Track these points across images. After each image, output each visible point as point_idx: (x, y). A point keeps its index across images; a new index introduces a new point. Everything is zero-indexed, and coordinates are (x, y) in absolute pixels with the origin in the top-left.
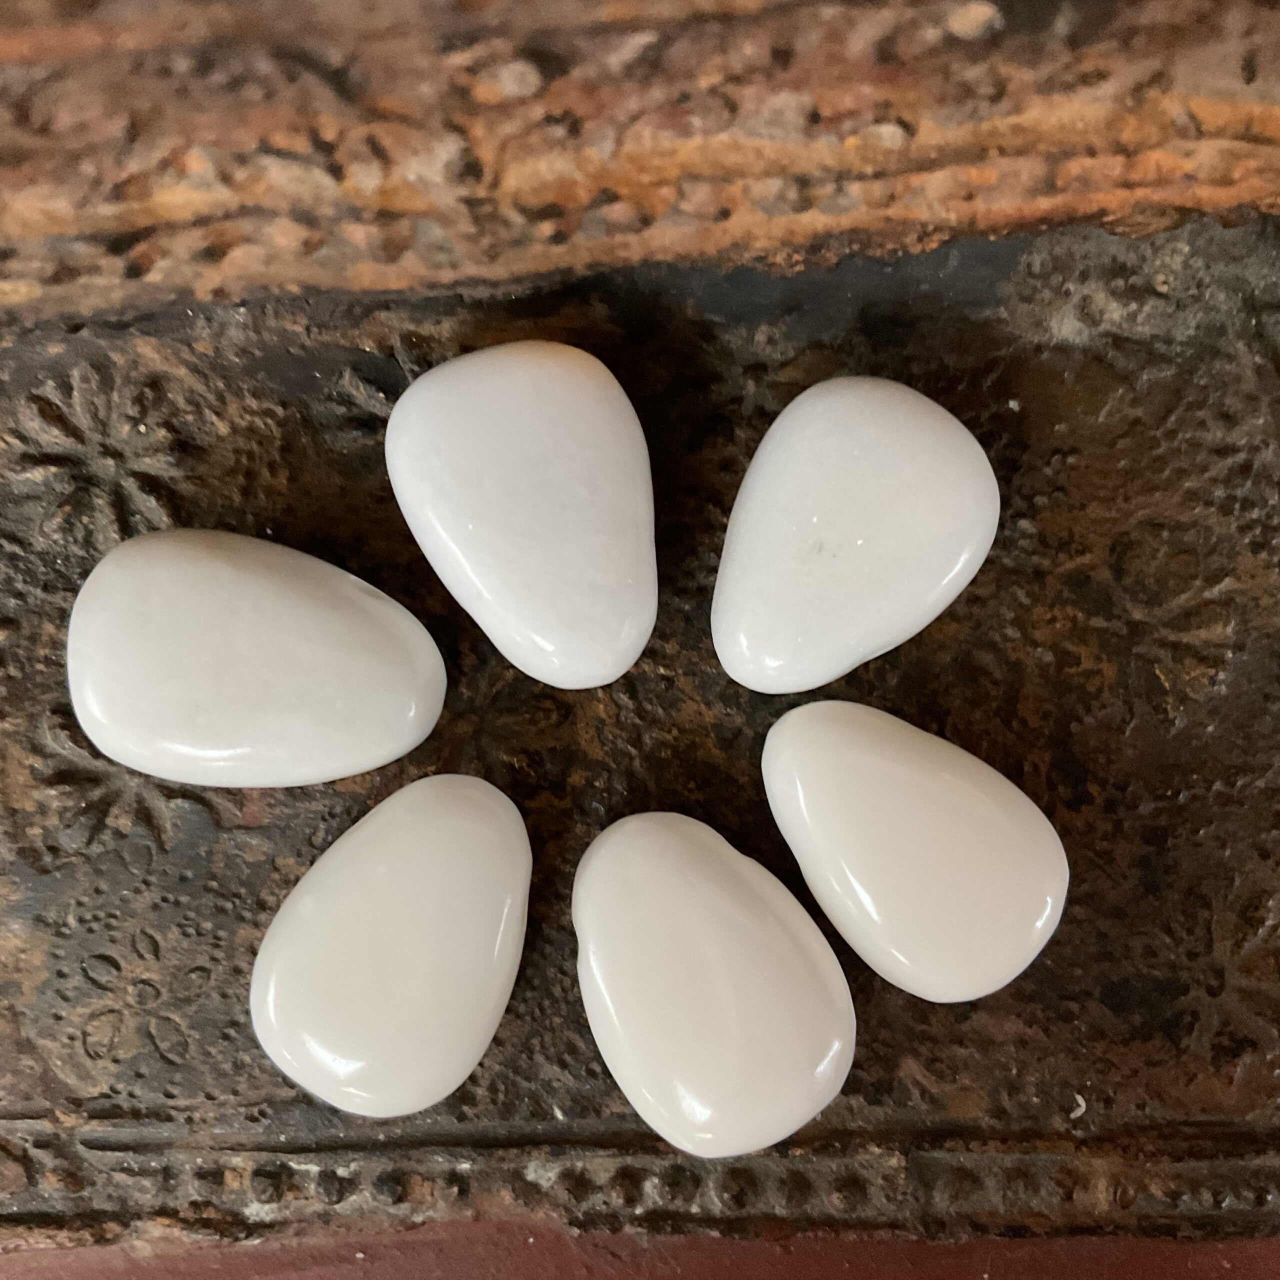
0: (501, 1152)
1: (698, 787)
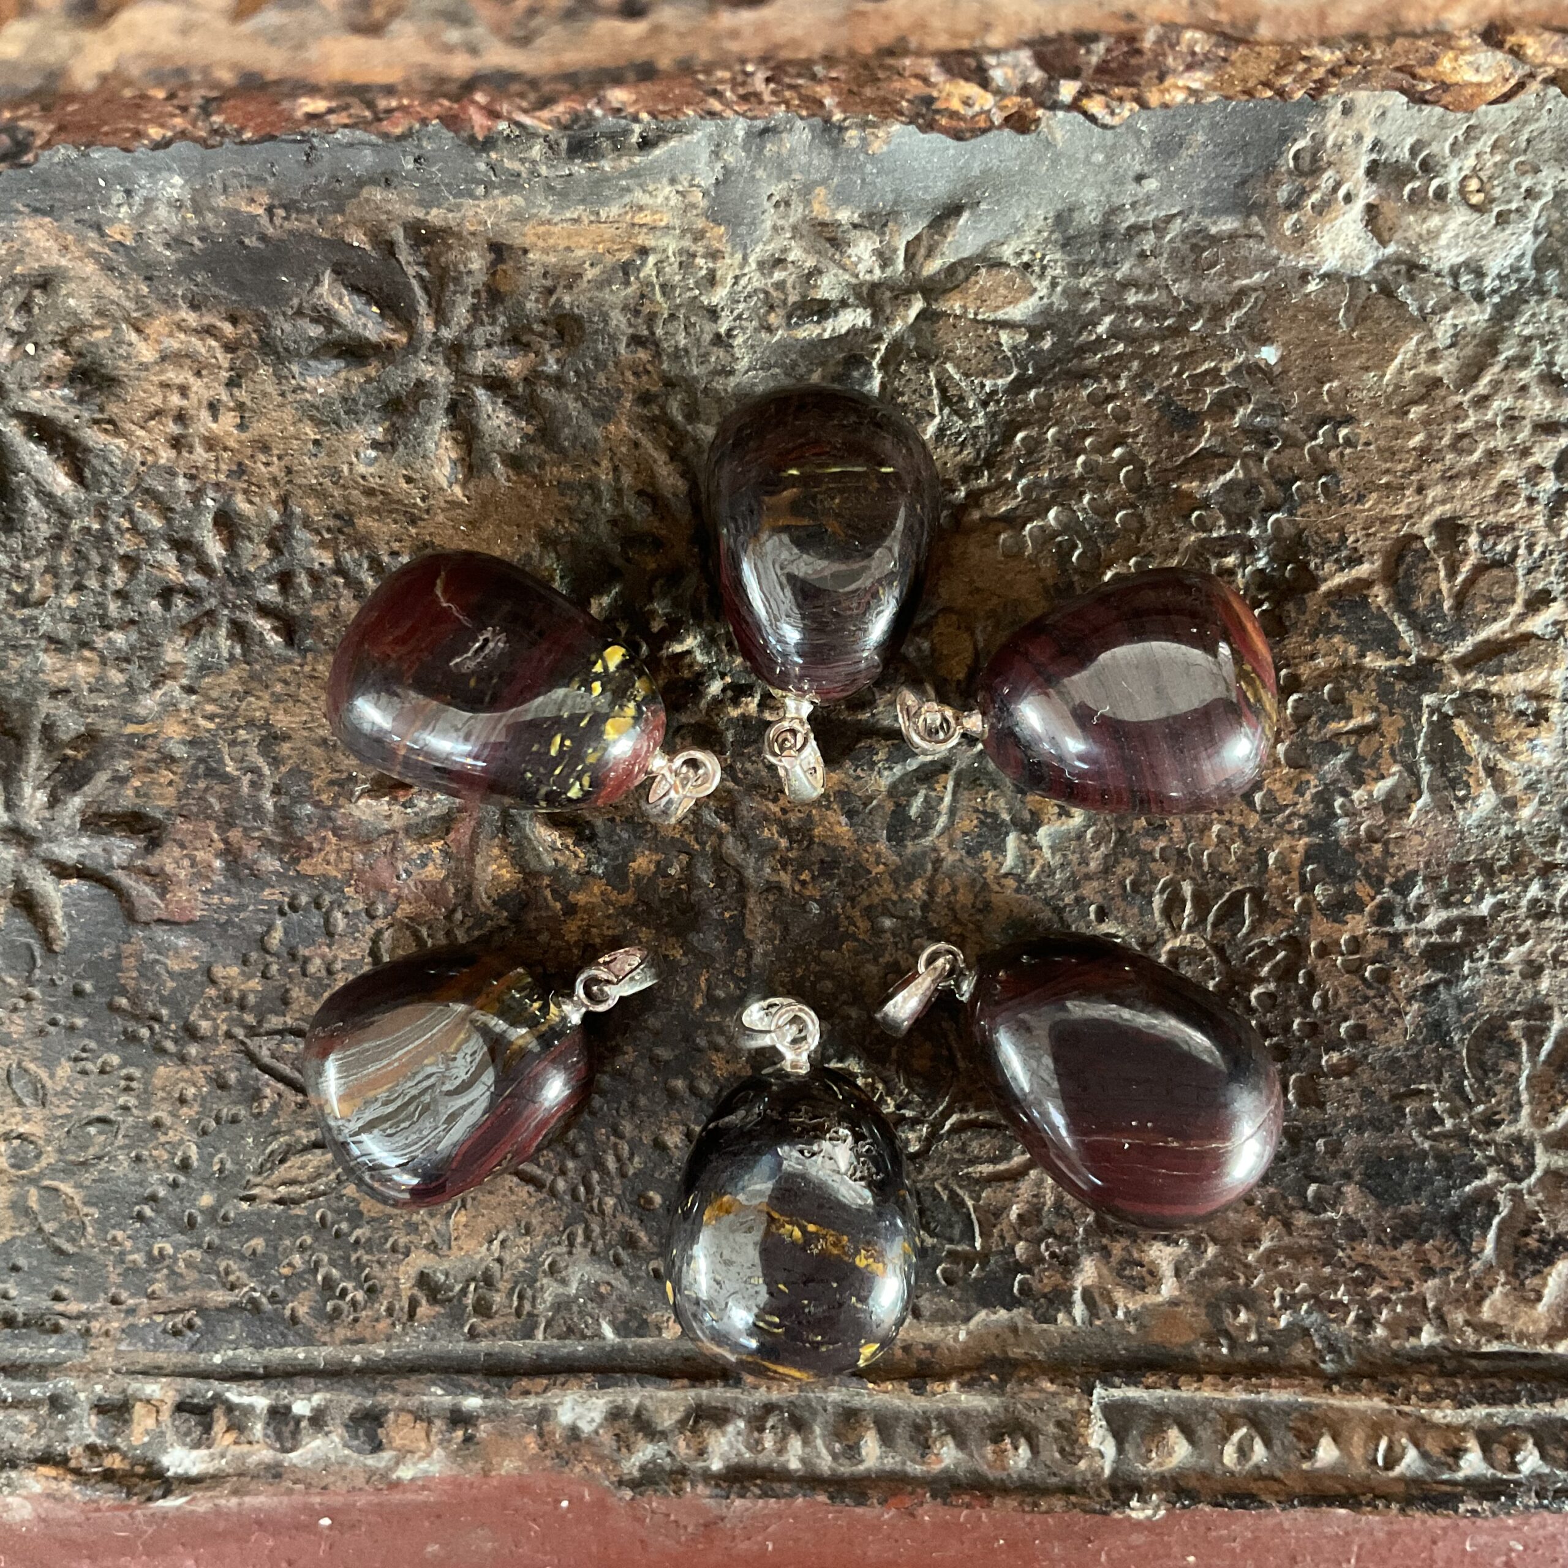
0: (524, 1383)
1: (813, 878)
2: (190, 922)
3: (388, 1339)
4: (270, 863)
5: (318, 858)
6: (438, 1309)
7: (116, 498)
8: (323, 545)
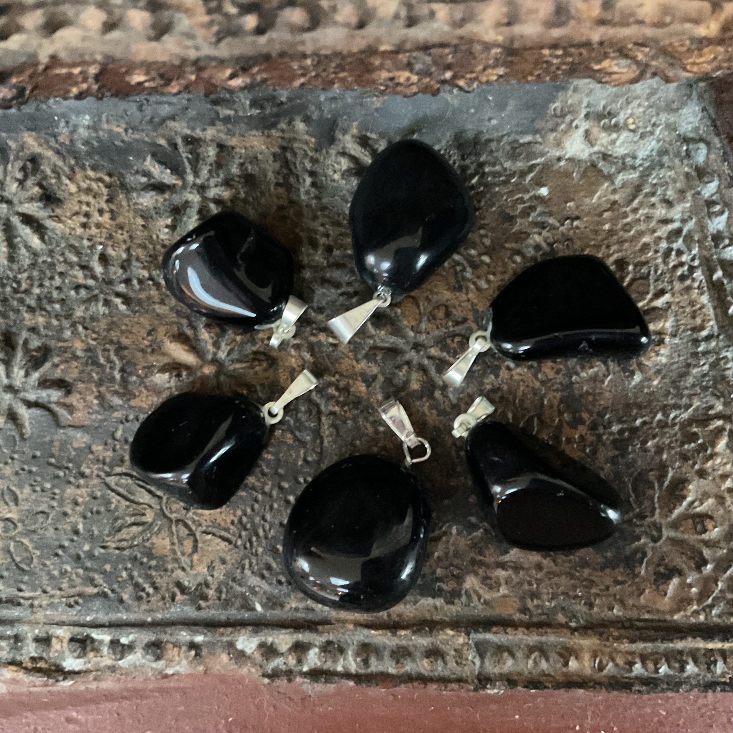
0: (222, 630)
1: (350, 409)
2: (83, 426)
3: (163, 609)
4: (117, 401)
5: (138, 400)
6: (185, 597)
7: (58, 249)
8: (144, 268)
